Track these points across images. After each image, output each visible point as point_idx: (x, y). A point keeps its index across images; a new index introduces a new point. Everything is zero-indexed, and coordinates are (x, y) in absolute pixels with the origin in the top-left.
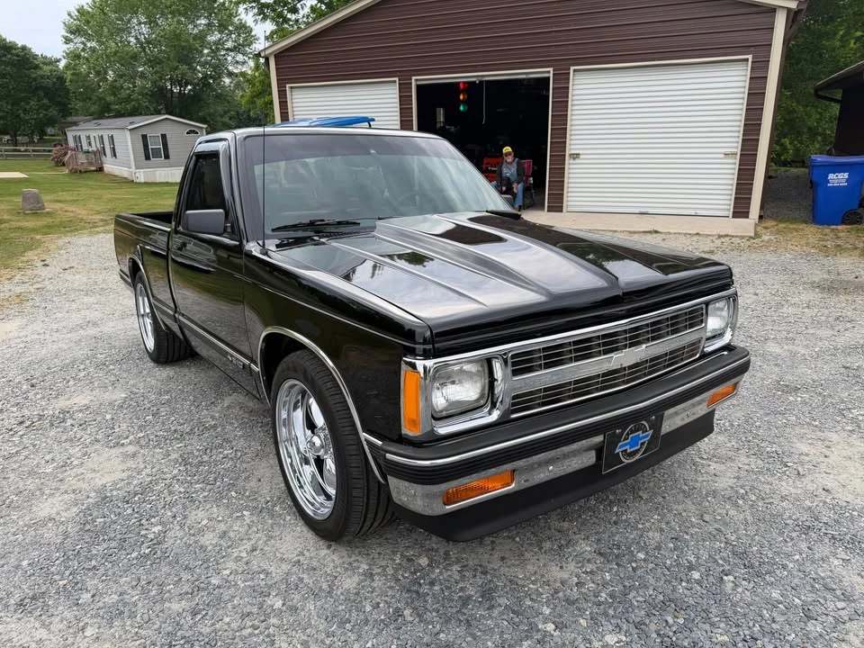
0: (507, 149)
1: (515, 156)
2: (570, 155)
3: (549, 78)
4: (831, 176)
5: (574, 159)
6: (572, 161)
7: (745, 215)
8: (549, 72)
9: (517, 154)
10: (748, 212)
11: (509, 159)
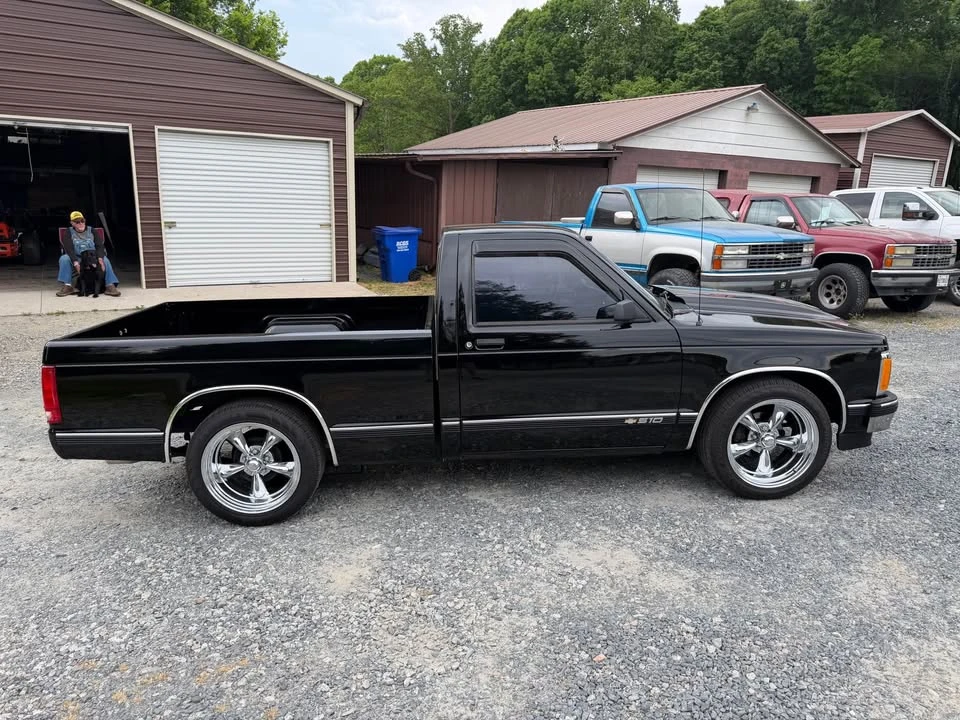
0: (75, 215)
1: (87, 225)
2: (165, 223)
3: (127, 135)
4: (398, 244)
5: (170, 228)
6: (168, 230)
7: (346, 278)
8: (127, 128)
9: (91, 220)
10: (348, 276)
11: (82, 227)
